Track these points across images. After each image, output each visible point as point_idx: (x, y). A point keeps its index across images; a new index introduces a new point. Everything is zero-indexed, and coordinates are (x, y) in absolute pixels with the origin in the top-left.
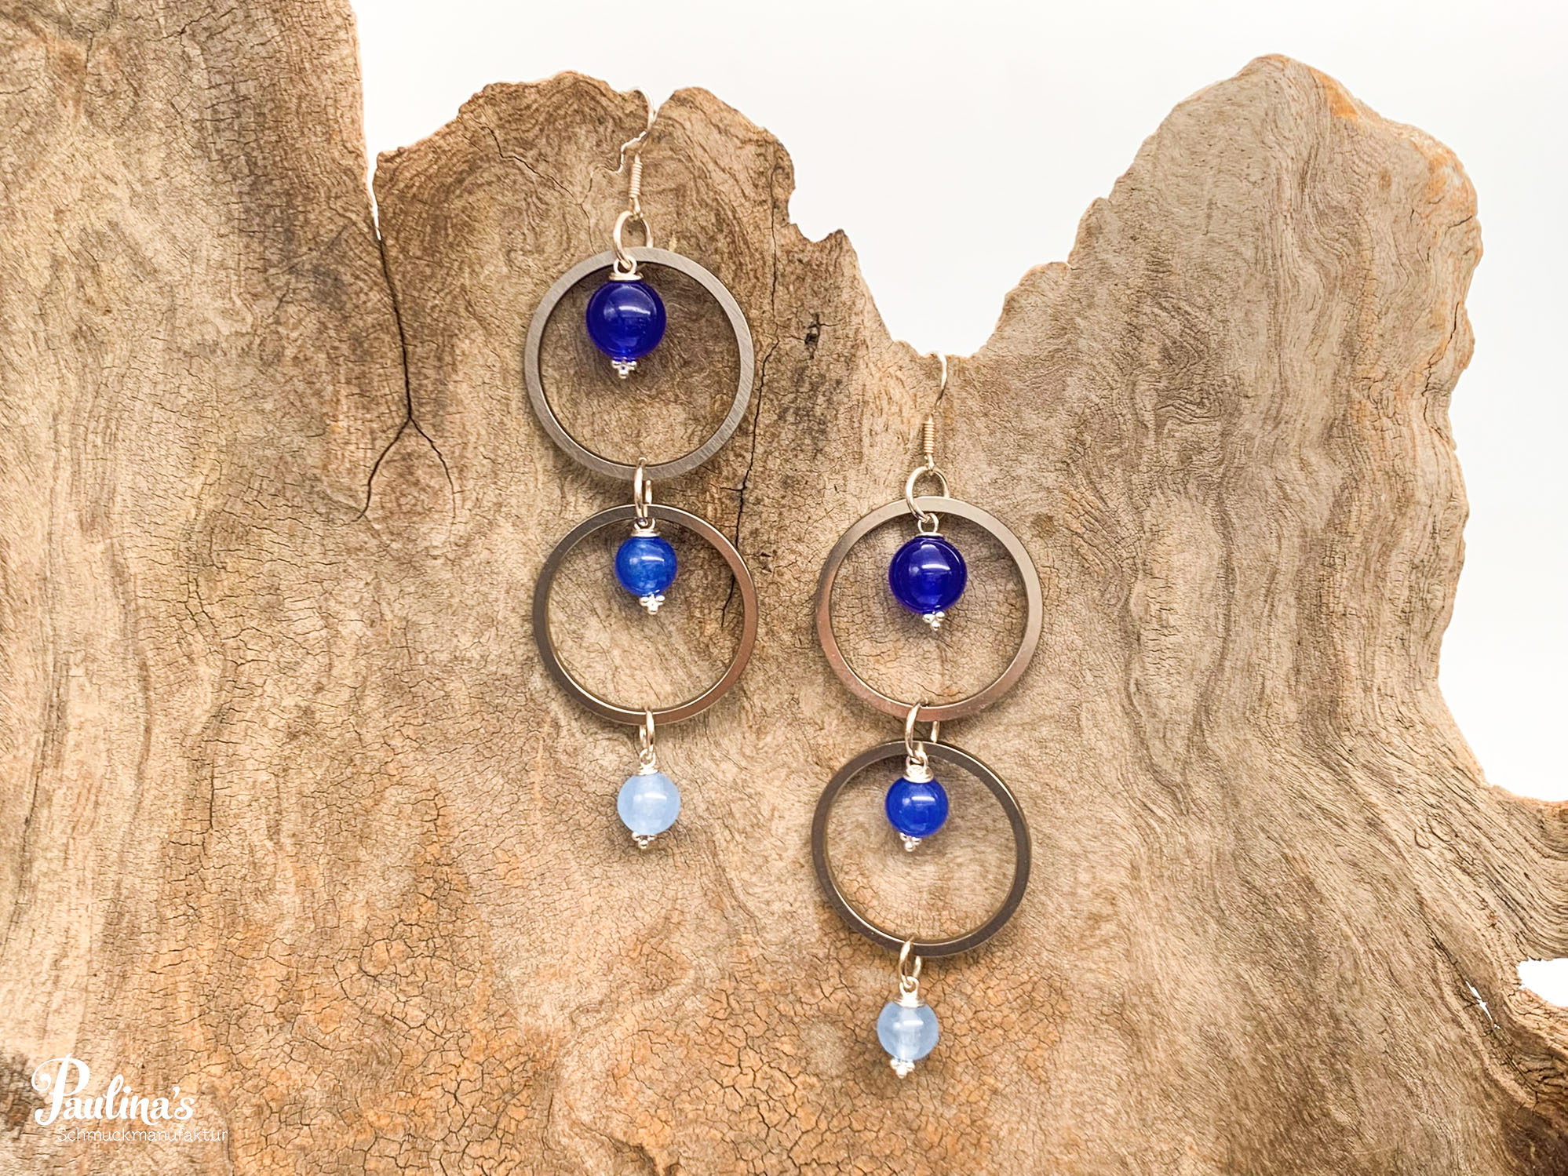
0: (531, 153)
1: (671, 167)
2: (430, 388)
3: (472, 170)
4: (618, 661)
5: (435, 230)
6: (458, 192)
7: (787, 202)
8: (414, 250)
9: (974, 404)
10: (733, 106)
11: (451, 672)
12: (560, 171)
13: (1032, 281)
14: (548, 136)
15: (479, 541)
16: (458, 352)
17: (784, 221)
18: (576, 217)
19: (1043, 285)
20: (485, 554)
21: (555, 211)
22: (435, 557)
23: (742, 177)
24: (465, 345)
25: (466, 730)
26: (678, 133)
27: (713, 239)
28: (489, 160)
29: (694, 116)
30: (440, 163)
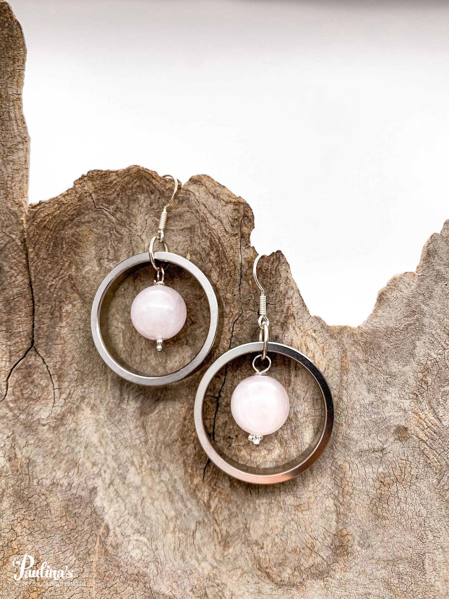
0: (112, 207)
1: (188, 216)
2: (45, 330)
3: (78, 215)
4: (145, 494)
5: (55, 245)
6: (70, 225)
7: (249, 234)
8: (43, 254)
9: (360, 356)
10: (223, 184)
11: (51, 491)
12: (129, 217)
13: (394, 284)
14: (122, 198)
15: (70, 418)
16: (63, 311)
17: (247, 245)
18: (138, 242)
19: (401, 286)
20: (73, 425)
21: (126, 239)
22: (44, 425)
23: (225, 221)
24: (69, 307)
25: (56, 526)
26: (192, 198)
27: (208, 255)
28: (88, 210)
29: (200, 189)
30: (61, 210)
